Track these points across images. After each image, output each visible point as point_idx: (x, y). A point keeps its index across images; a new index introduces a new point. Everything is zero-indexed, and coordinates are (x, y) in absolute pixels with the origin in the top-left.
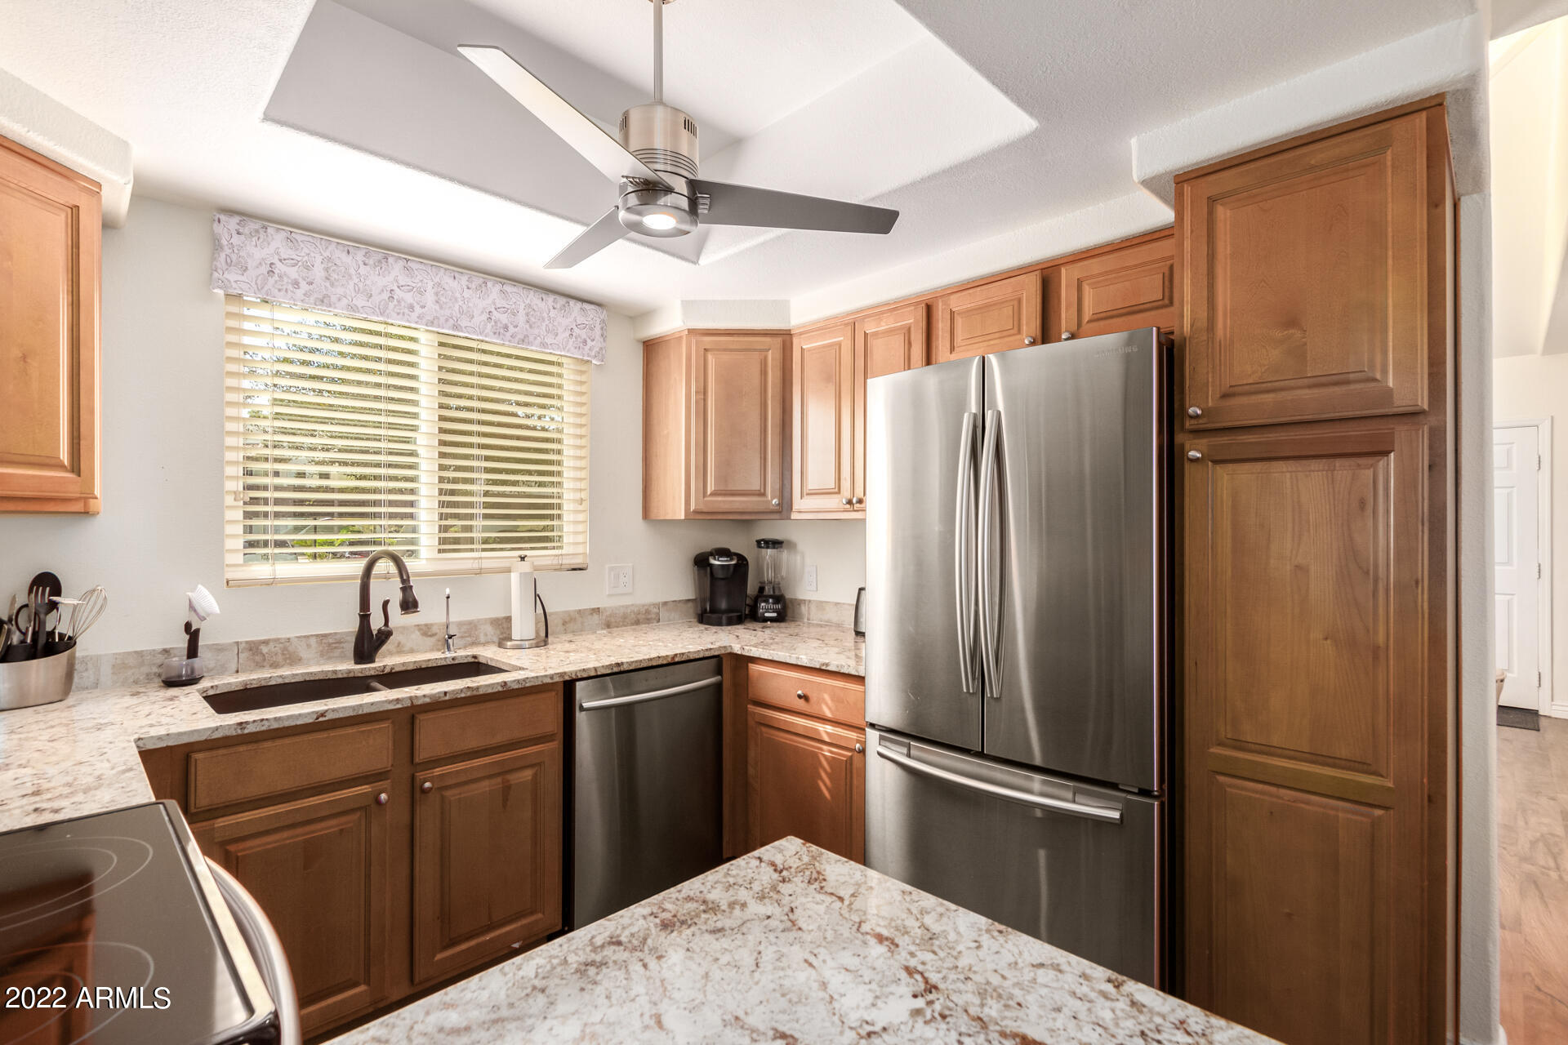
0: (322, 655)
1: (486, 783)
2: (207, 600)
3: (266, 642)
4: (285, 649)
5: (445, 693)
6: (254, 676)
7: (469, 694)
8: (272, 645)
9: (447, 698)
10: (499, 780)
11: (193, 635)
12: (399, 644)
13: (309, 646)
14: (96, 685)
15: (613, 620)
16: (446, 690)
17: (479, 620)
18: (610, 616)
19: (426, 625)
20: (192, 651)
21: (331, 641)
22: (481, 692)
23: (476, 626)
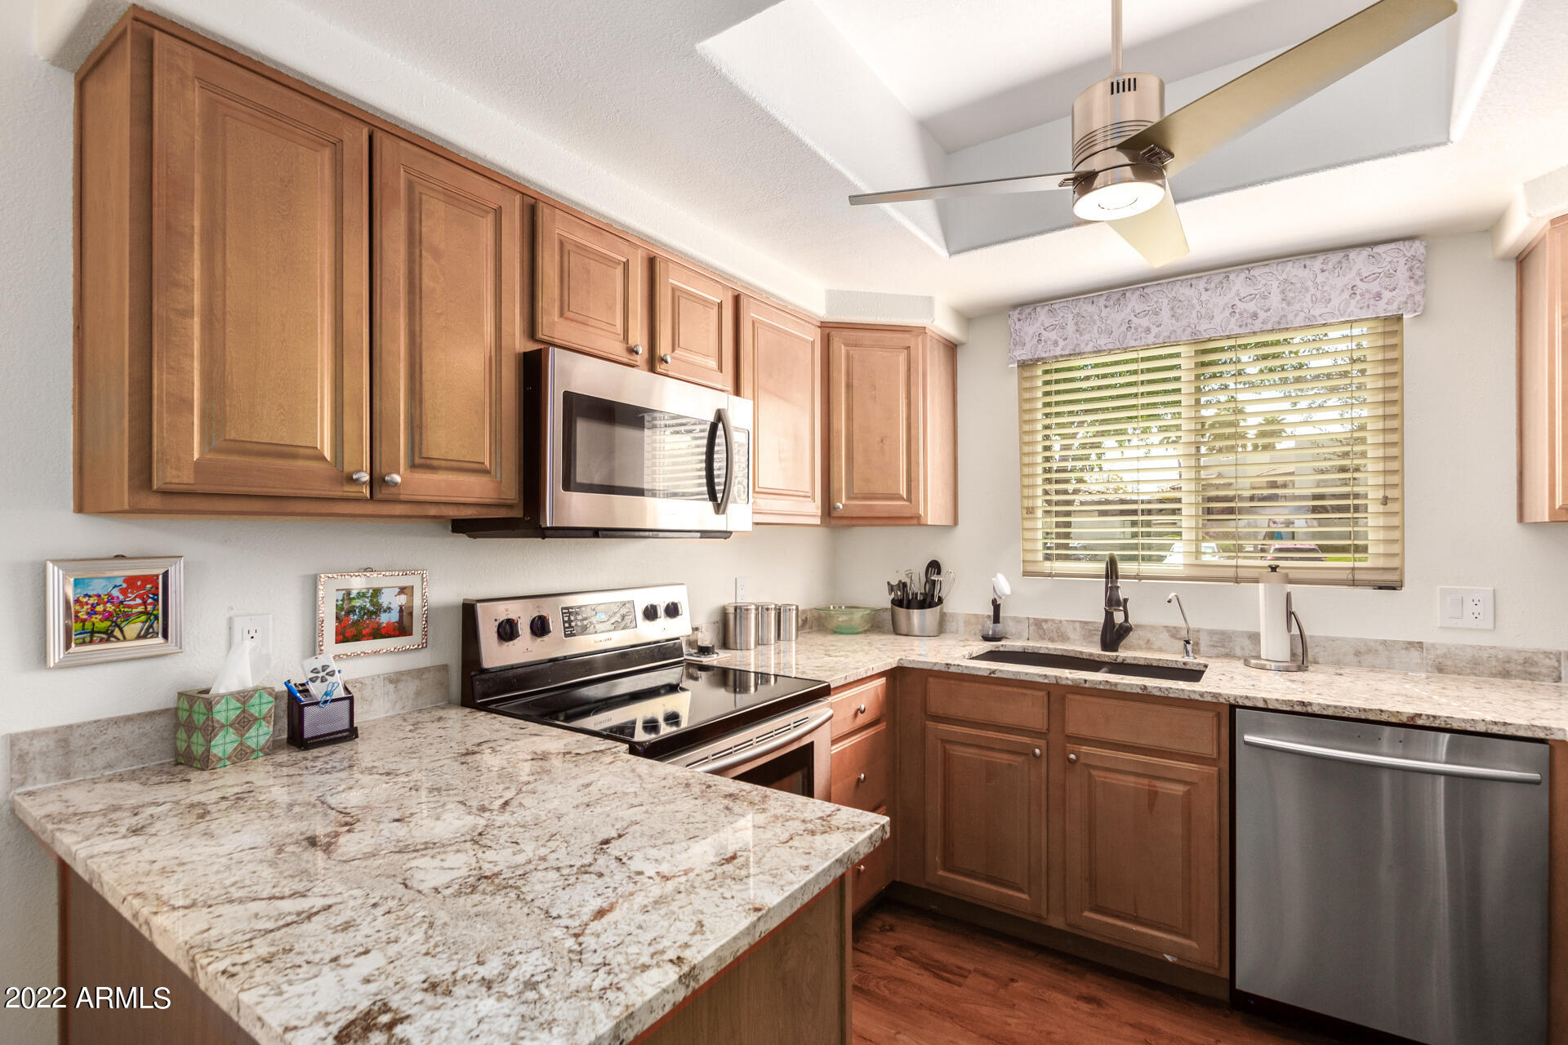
0: (1085, 639)
1: (1132, 779)
2: (1004, 585)
3: (1046, 621)
4: (1058, 628)
5: (1085, 681)
6: (1038, 645)
7: (1107, 687)
8: (1050, 623)
9: (1087, 685)
10: (1146, 781)
11: (997, 607)
12: (1149, 641)
13: (1075, 629)
14: (957, 632)
15: (1449, 663)
16: (1086, 678)
17: (1234, 632)
18: (1445, 656)
19: (1175, 628)
20: (996, 619)
21: (1090, 628)
22: (1119, 689)
23: (1230, 637)
